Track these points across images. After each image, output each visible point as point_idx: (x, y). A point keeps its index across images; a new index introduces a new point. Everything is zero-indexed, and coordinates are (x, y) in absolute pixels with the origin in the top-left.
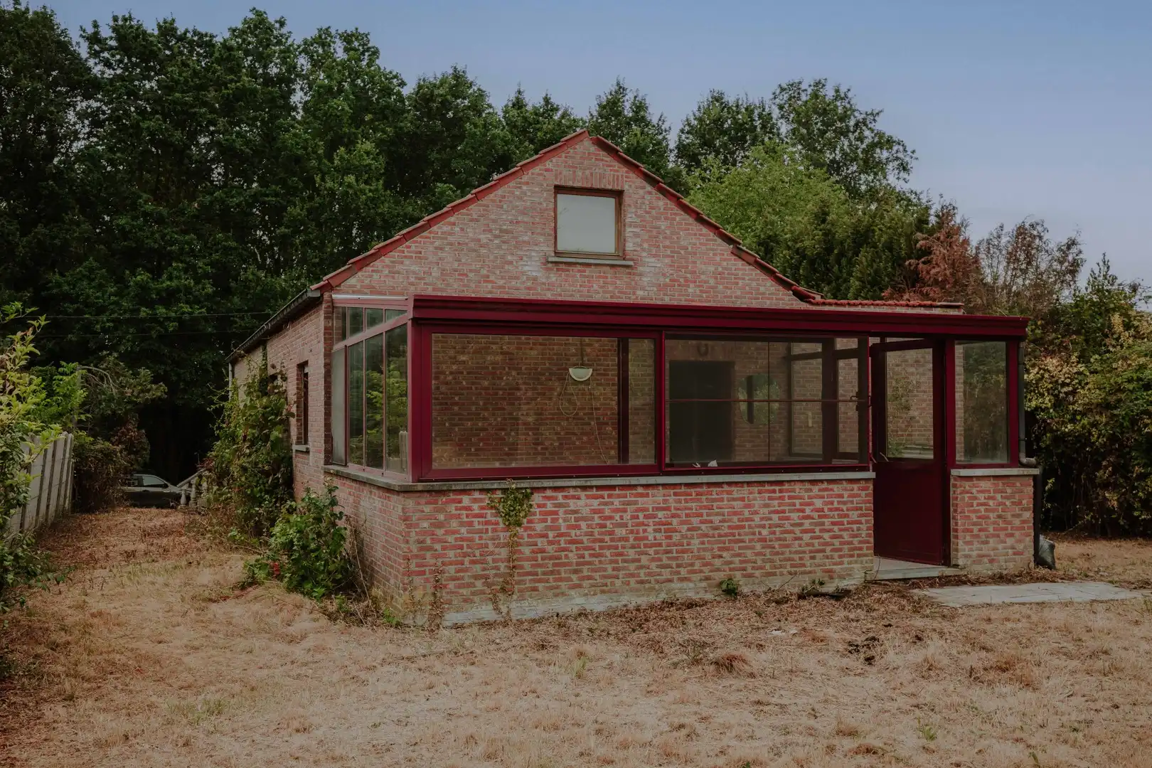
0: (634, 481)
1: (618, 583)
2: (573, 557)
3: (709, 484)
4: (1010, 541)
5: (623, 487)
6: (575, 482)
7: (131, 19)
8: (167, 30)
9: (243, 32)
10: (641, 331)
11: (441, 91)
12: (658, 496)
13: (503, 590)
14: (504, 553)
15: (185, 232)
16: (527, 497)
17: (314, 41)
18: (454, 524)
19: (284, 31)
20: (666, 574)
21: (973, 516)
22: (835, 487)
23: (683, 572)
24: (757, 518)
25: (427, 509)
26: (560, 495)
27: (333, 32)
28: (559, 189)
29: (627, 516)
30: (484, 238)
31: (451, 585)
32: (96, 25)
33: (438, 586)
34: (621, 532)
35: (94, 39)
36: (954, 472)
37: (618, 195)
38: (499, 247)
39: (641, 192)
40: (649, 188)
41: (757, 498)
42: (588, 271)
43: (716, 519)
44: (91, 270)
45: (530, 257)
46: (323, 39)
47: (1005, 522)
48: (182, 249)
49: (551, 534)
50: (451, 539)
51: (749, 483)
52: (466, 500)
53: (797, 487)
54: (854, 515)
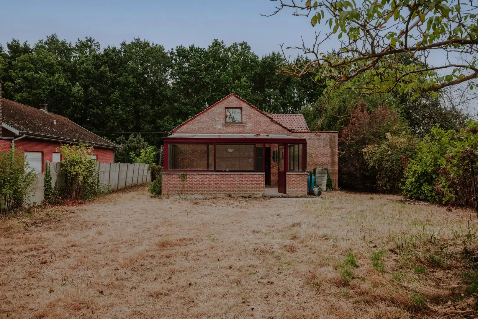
0: (208, 173)
1: (205, 193)
2: (195, 188)
3: (226, 174)
4: (301, 189)
5: (206, 174)
6: (196, 173)
7: (182, 46)
8: (192, 48)
9: (212, 46)
10: (211, 143)
11: (269, 60)
12: (214, 176)
13: (181, 193)
14: (181, 186)
15: (194, 107)
16: (186, 175)
17: (231, 47)
18: (172, 180)
19: (223, 44)
20: (215, 192)
21: (291, 183)
22: (255, 176)
23: (219, 192)
24: (236, 182)
25: (166, 177)
26: (193, 175)
27: (237, 43)
28: (226, 108)
29: (207, 180)
30: (208, 120)
31: (171, 192)
32: (172, 49)
33: (168, 192)
34: (205, 183)
35: (172, 53)
36: (287, 173)
37: (241, 108)
38: (211, 122)
39: (247, 107)
40: (249, 106)
41: (237, 177)
42: (233, 126)
43: (227, 181)
44: (168, 119)
45: (219, 124)
46: (235, 46)
47: (300, 184)
48: (192, 112)
49: (191, 183)
50: (171, 183)
51: (235, 174)
52: (174, 176)
53: (246, 175)
54: (260, 182)
